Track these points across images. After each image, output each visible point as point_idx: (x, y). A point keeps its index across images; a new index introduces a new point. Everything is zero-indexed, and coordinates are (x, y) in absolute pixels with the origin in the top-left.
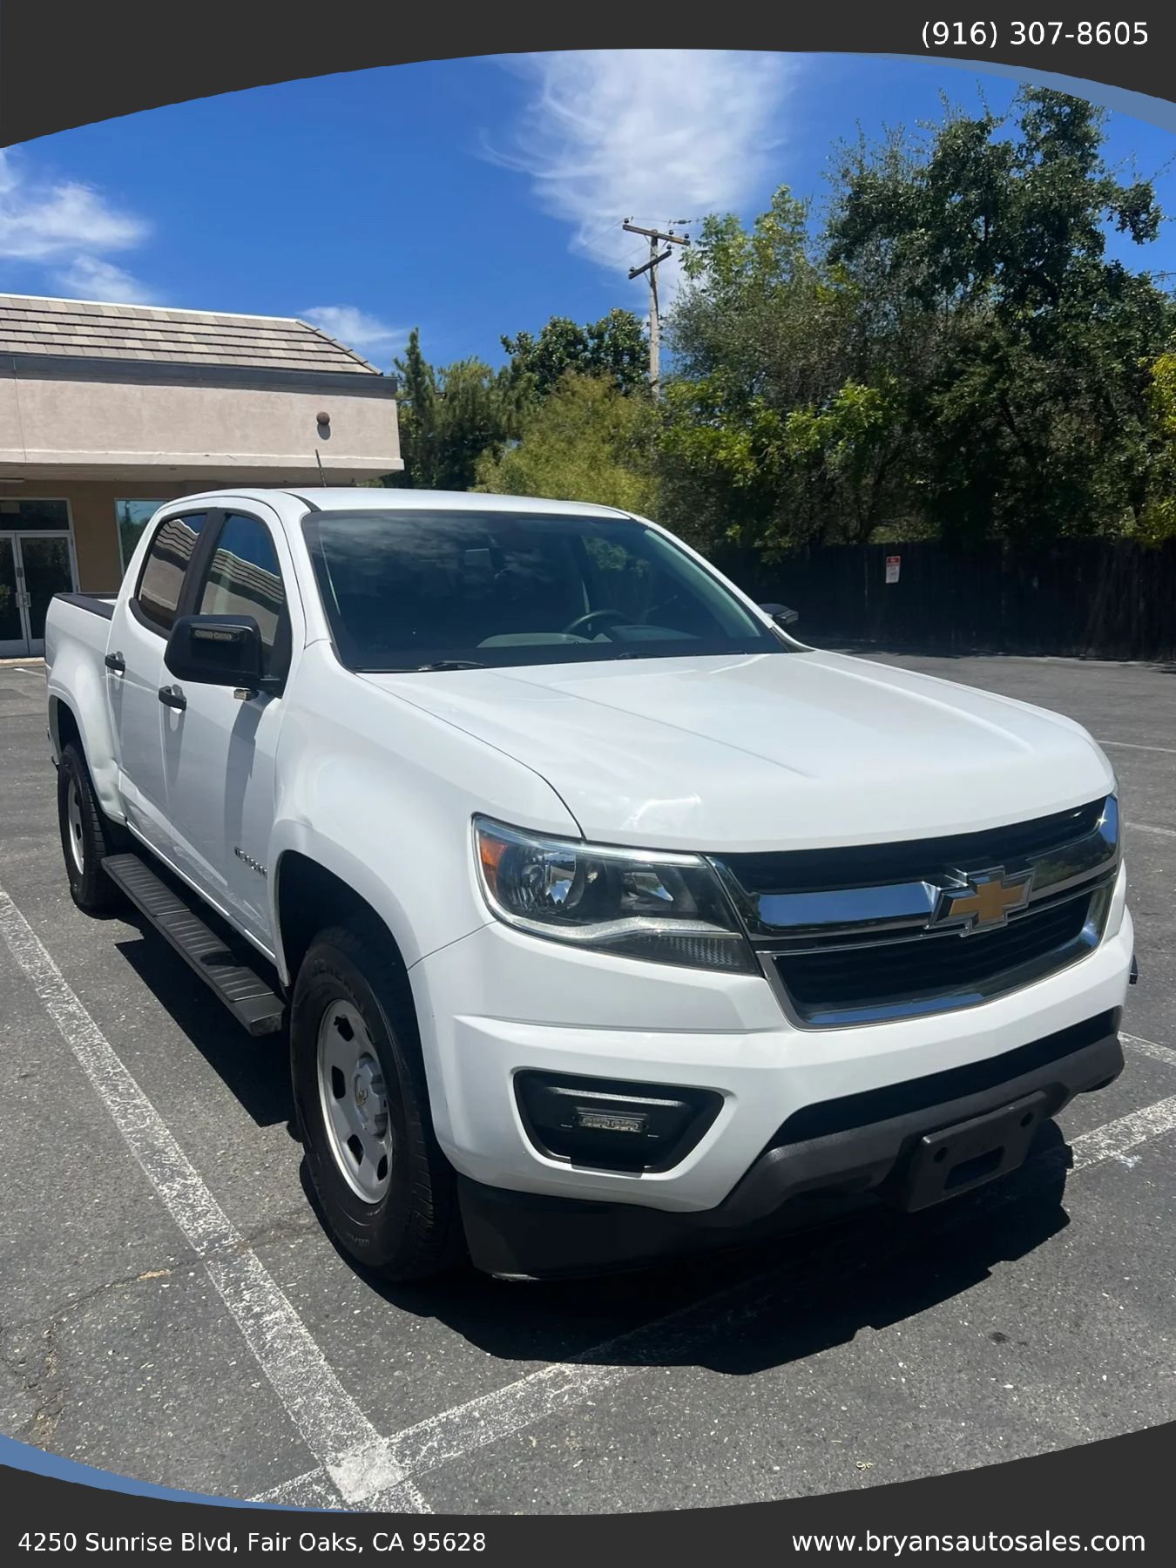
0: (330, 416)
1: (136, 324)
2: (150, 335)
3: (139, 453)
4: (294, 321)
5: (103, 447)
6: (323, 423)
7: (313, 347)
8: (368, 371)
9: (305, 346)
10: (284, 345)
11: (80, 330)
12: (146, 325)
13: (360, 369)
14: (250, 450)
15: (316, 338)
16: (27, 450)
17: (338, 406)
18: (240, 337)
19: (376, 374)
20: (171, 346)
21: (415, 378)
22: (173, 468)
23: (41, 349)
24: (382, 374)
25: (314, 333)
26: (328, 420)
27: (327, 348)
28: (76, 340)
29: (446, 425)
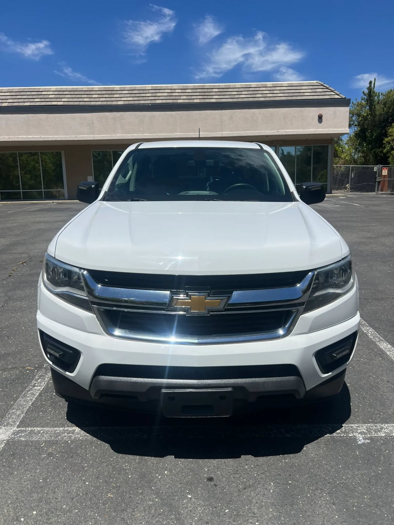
0: (323, 115)
1: (261, 89)
2: (265, 92)
3: (256, 132)
4: (316, 81)
5: (244, 130)
6: (320, 118)
7: (321, 90)
8: (341, 97)
9: (318, 90)
10: (310, 91)
11: (243, 93)
12: (264, 89)
13: (337, 97)
14: (293, 129)
15: (323, 87)
16: (223, 133)
17: (326, 111)
18: (295, 89)
19: (343, 98)
20: (271, 95)
21: (370, 99)
22: (267, 136)
23: (231, 100)
24: (345, 98)
25: (322, 85)
26: (322, 117)
27: (326, 90)
28: (241, 96)
29: (380, 115)
